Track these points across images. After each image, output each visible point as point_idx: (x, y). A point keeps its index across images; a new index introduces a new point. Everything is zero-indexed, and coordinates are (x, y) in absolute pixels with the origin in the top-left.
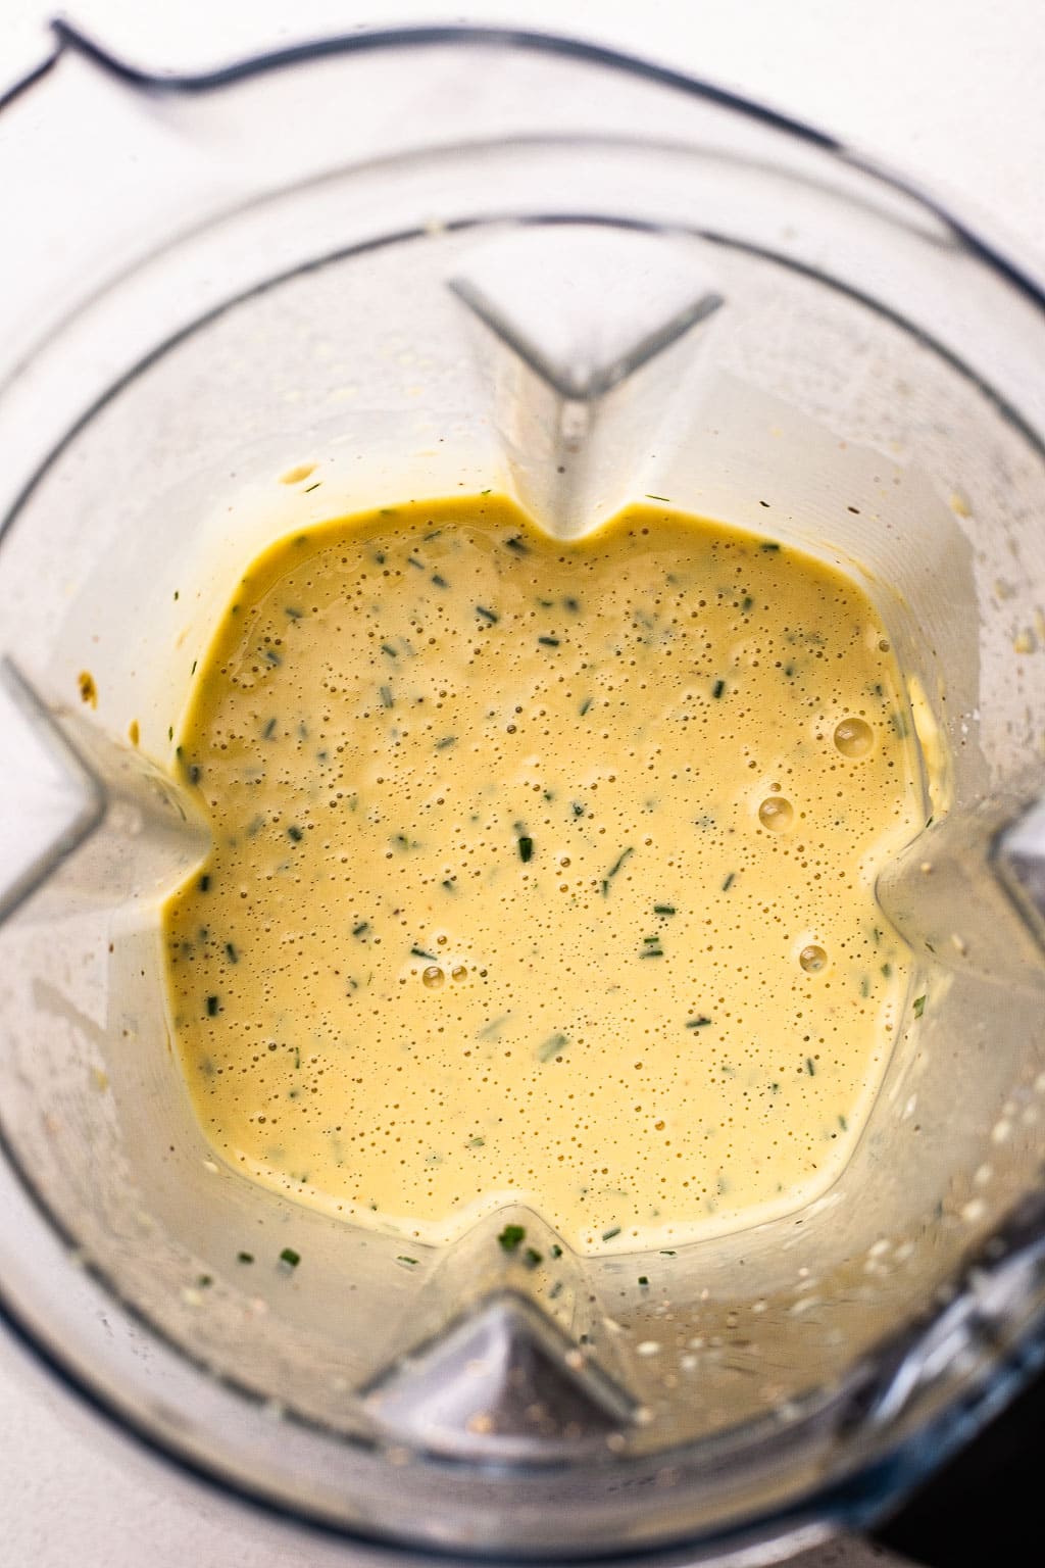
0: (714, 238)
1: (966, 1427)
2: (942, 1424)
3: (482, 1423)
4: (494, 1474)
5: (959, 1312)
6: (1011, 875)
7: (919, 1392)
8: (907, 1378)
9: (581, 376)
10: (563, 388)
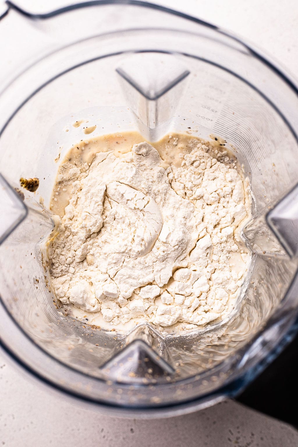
0: (186, 55)
1: (261, 369)
2: (255, 369)
3: (132, 374)
4: (136, 387)
5: (260, 340)
6: (271, 224)
7: (249, 361)
8: (246, 358)
9: (152, 94)
10: (147, 97)
